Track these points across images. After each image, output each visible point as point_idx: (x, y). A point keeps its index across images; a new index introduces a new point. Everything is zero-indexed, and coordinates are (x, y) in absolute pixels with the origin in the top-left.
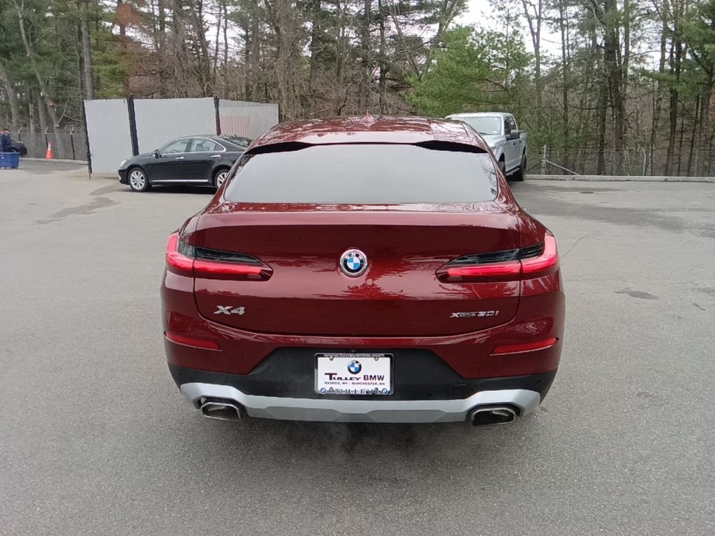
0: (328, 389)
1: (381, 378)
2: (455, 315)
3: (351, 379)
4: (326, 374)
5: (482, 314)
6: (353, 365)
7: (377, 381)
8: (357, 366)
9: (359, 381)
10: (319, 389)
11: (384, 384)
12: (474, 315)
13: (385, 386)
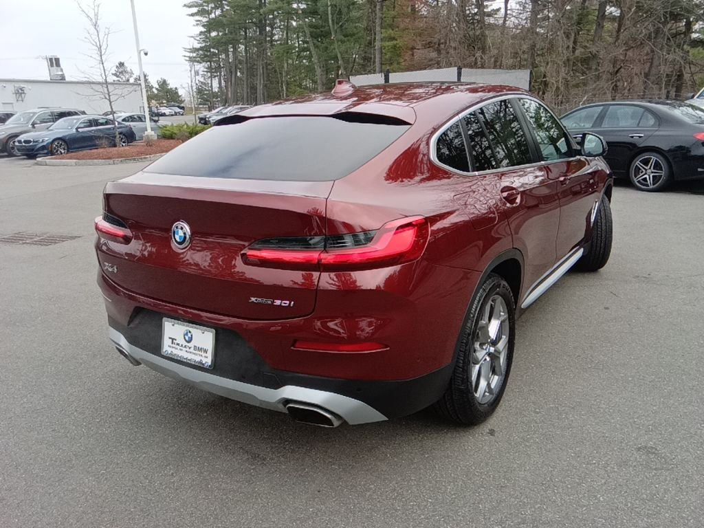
0: (169, 352)
1: (206, 351)
2: (253, 299)
3: (185, 346)
4: (170, 338)
5: (278, 302)
6: (187, 334)
7: (202, 353)
8: (189, 335)
9: (190, 350)
10: (164, 350)
11: (207, 357)
12: (270, 302)
13: (208, 360)
